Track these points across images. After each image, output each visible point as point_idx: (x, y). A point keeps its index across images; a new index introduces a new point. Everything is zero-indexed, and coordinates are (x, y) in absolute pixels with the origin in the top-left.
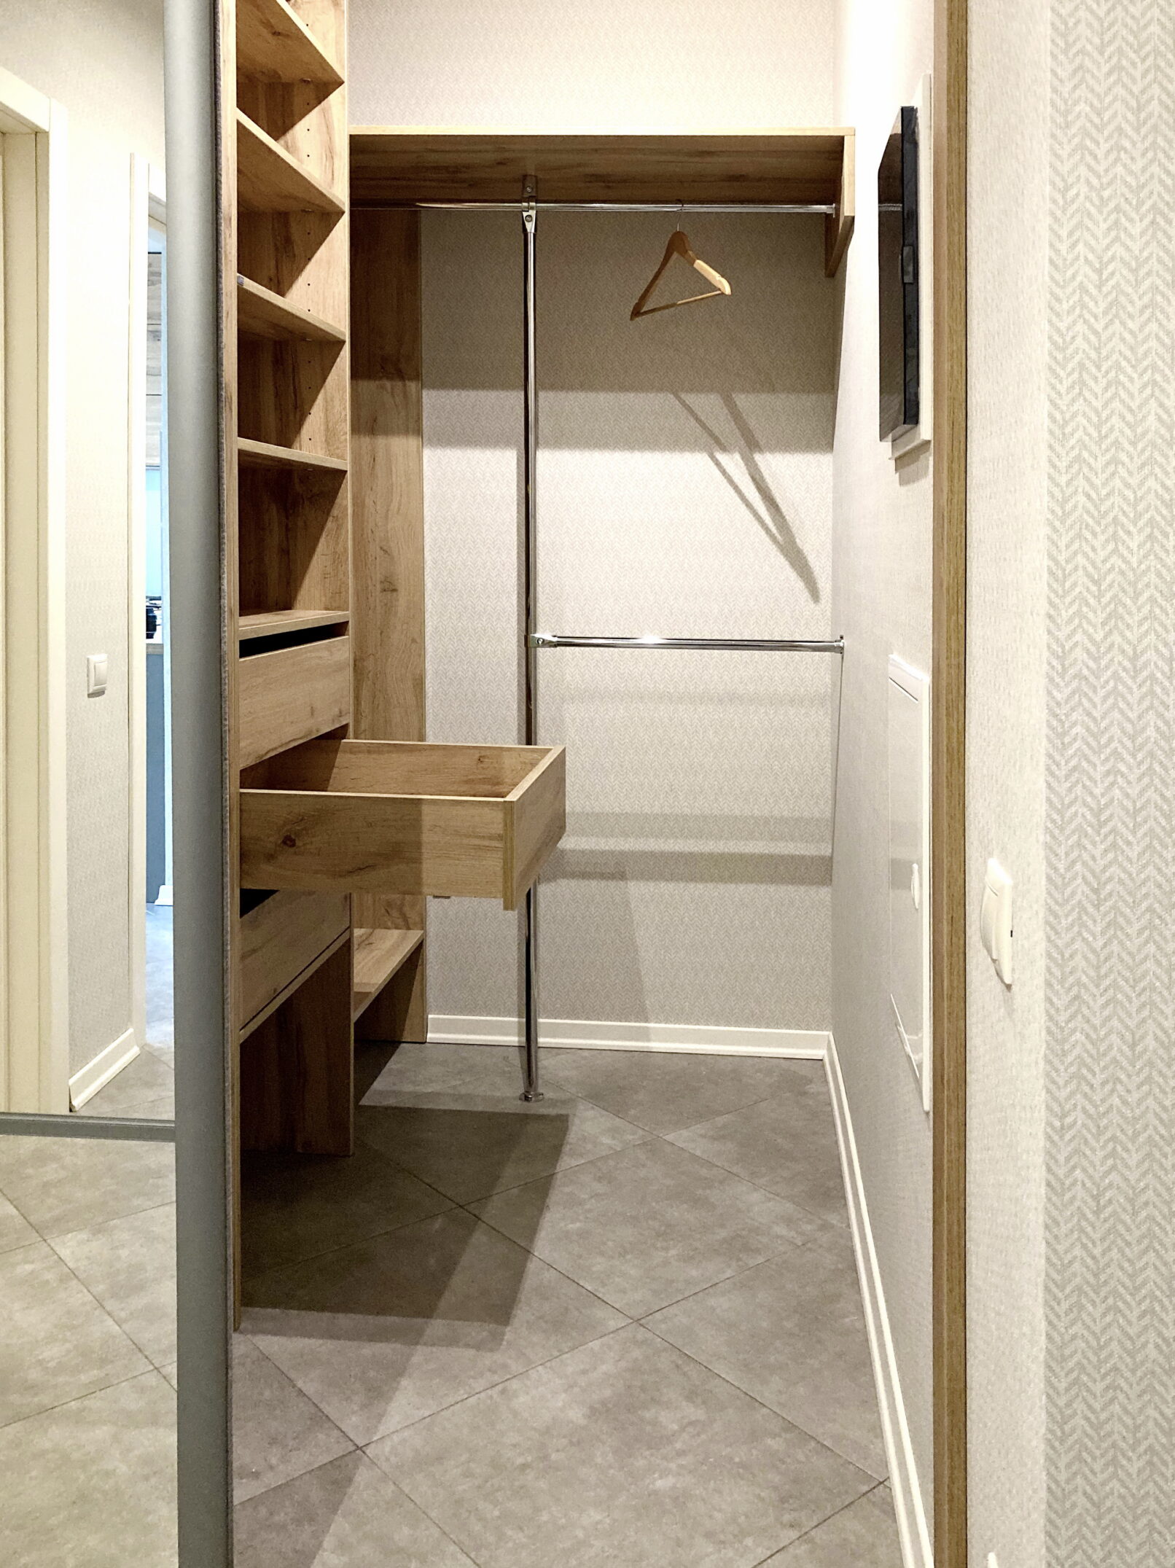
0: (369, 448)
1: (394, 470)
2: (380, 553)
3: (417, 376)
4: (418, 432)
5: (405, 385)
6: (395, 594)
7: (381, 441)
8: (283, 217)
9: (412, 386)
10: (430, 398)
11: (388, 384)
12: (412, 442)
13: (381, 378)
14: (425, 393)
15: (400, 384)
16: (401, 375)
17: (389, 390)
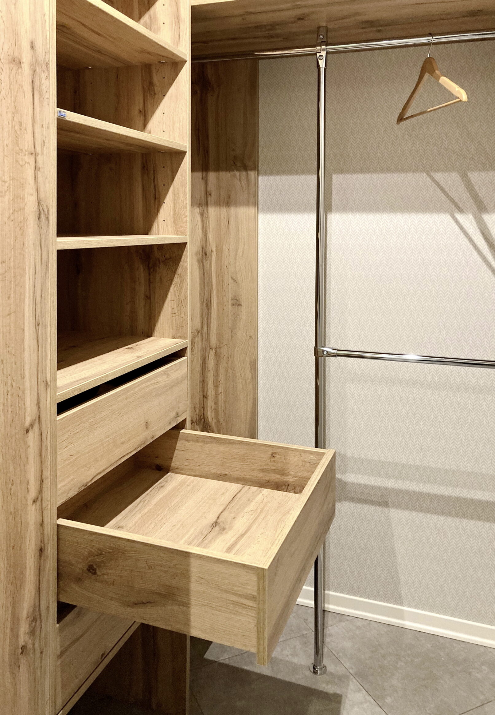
0: (226, 214)
1: (240, 228)
2: (231, 281)
3: (255, 168)
4: (256, 204)
5: (247, 174)
6: (240, 307)
7: (233, 210)
8: (147, 68)
9: (252, 174)
10: (264, 182)
11: (237, 173)
12: (251, 210)
13: (233, 170)
14: (260, 178)
15: (244, 173)
16: (246, 168)
17: (238, 177)
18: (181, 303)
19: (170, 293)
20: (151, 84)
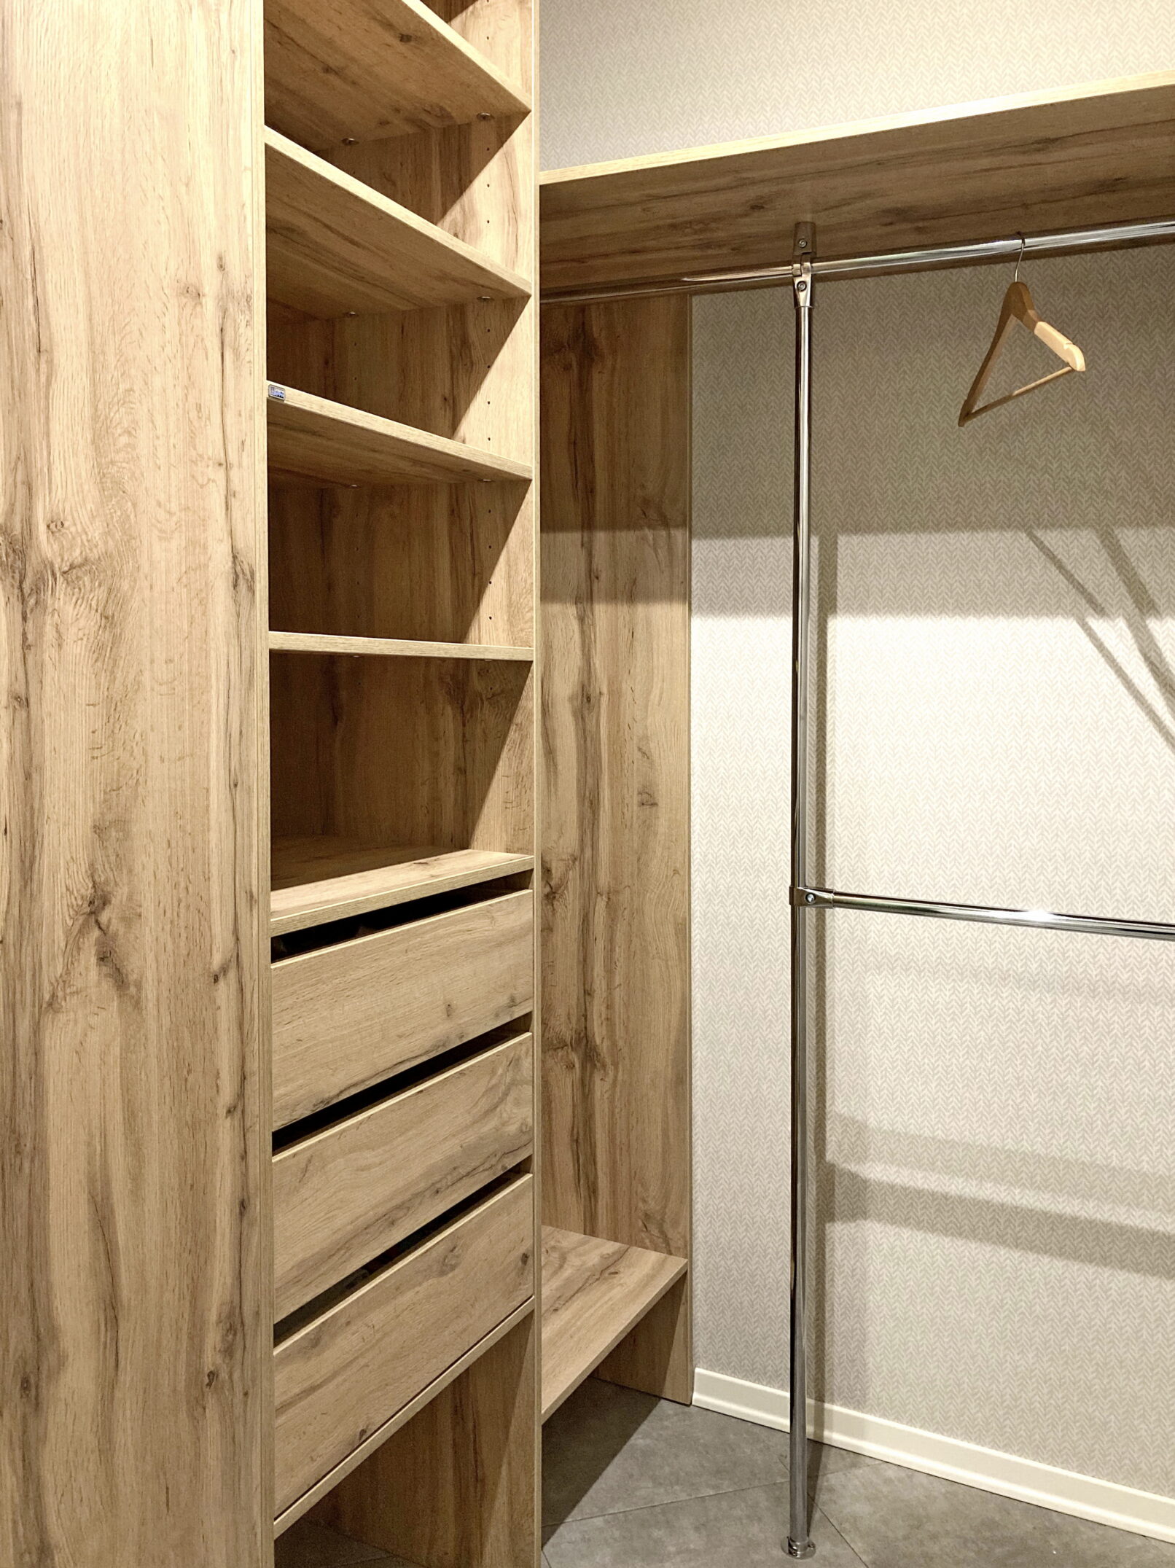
0: (627, 618)
1: (655, 646)
2: (638, 755)
3: (685, 522)
4: (686, 597)
5: (669, 535)
6: (654, 808)
7: (641, 609)
8: (458, 310)
9: (678, 535)
10: (701, 550)
11: (649, 534)
12: (678, 610)
13: (641, 528)
14: (695, 544)
15: (664, 533)
16: (666, 523)
17: (651, 542)
18: (521, 780)
19: (501, 763)
20: (465, 343)
